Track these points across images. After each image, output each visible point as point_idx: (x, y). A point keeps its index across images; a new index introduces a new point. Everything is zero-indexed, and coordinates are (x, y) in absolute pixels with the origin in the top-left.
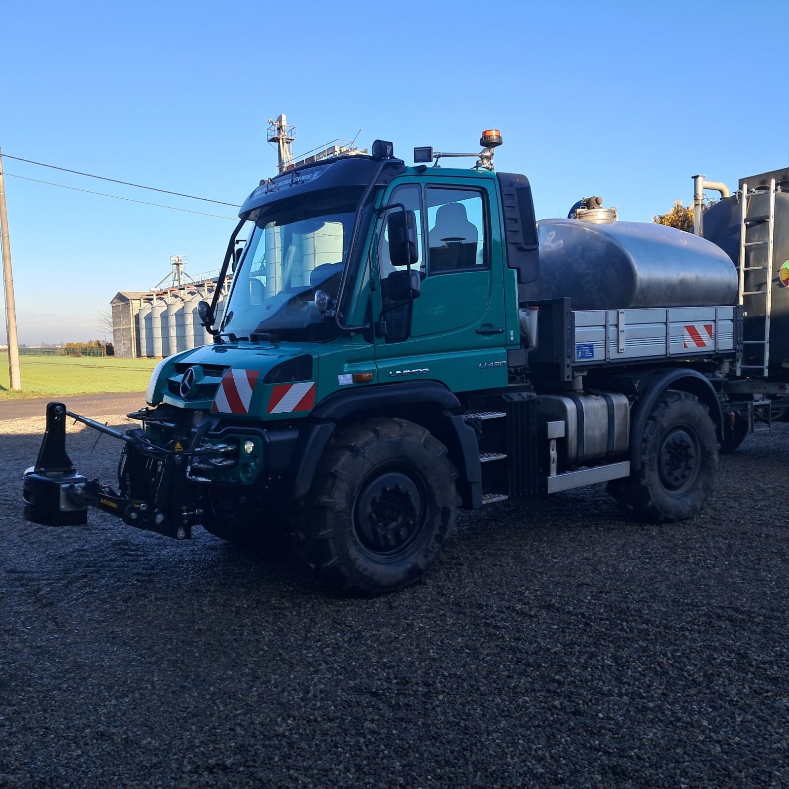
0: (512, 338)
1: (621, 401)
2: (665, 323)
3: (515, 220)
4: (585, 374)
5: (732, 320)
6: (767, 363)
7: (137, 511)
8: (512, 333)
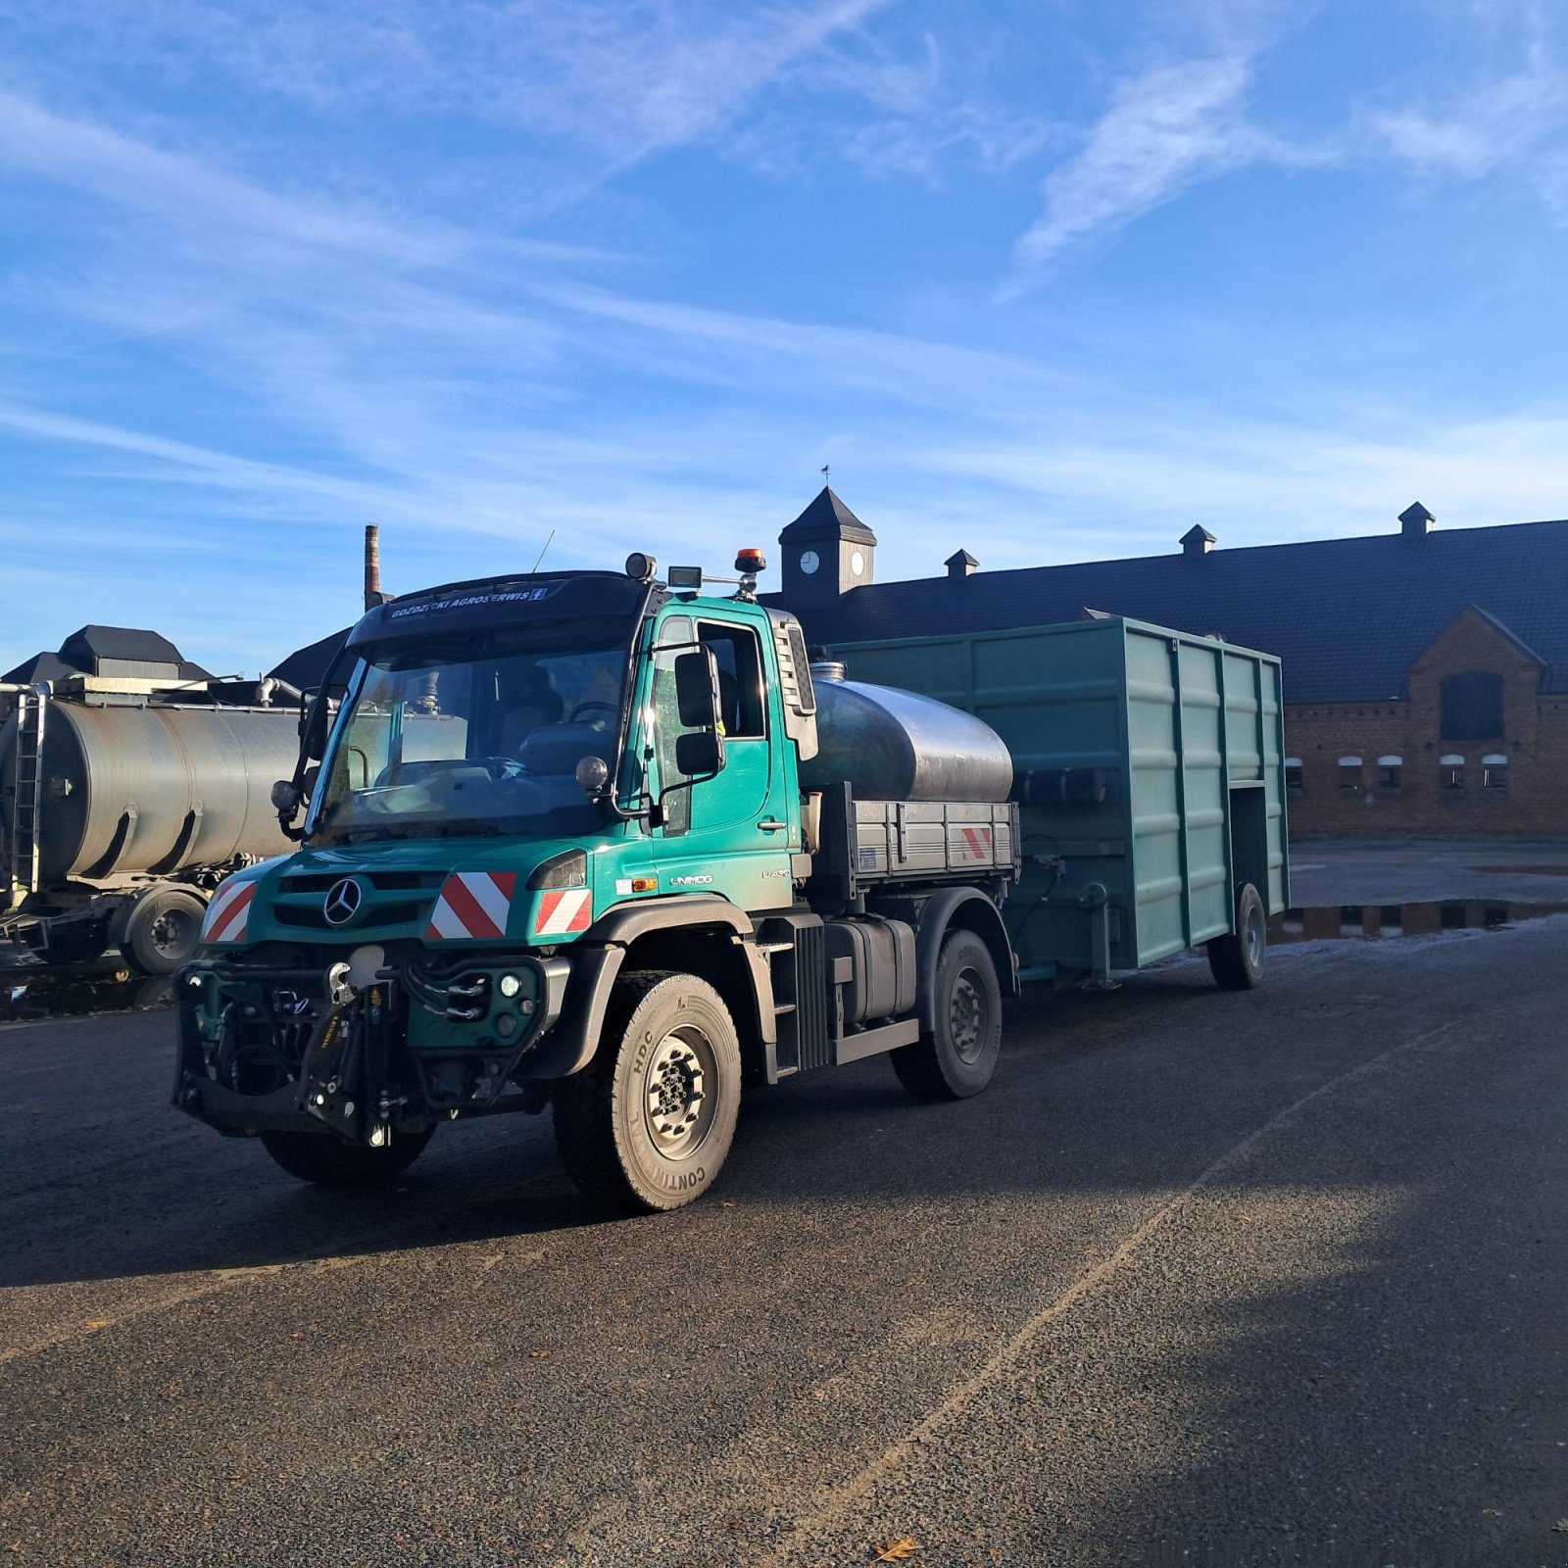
5: (1008, 824)
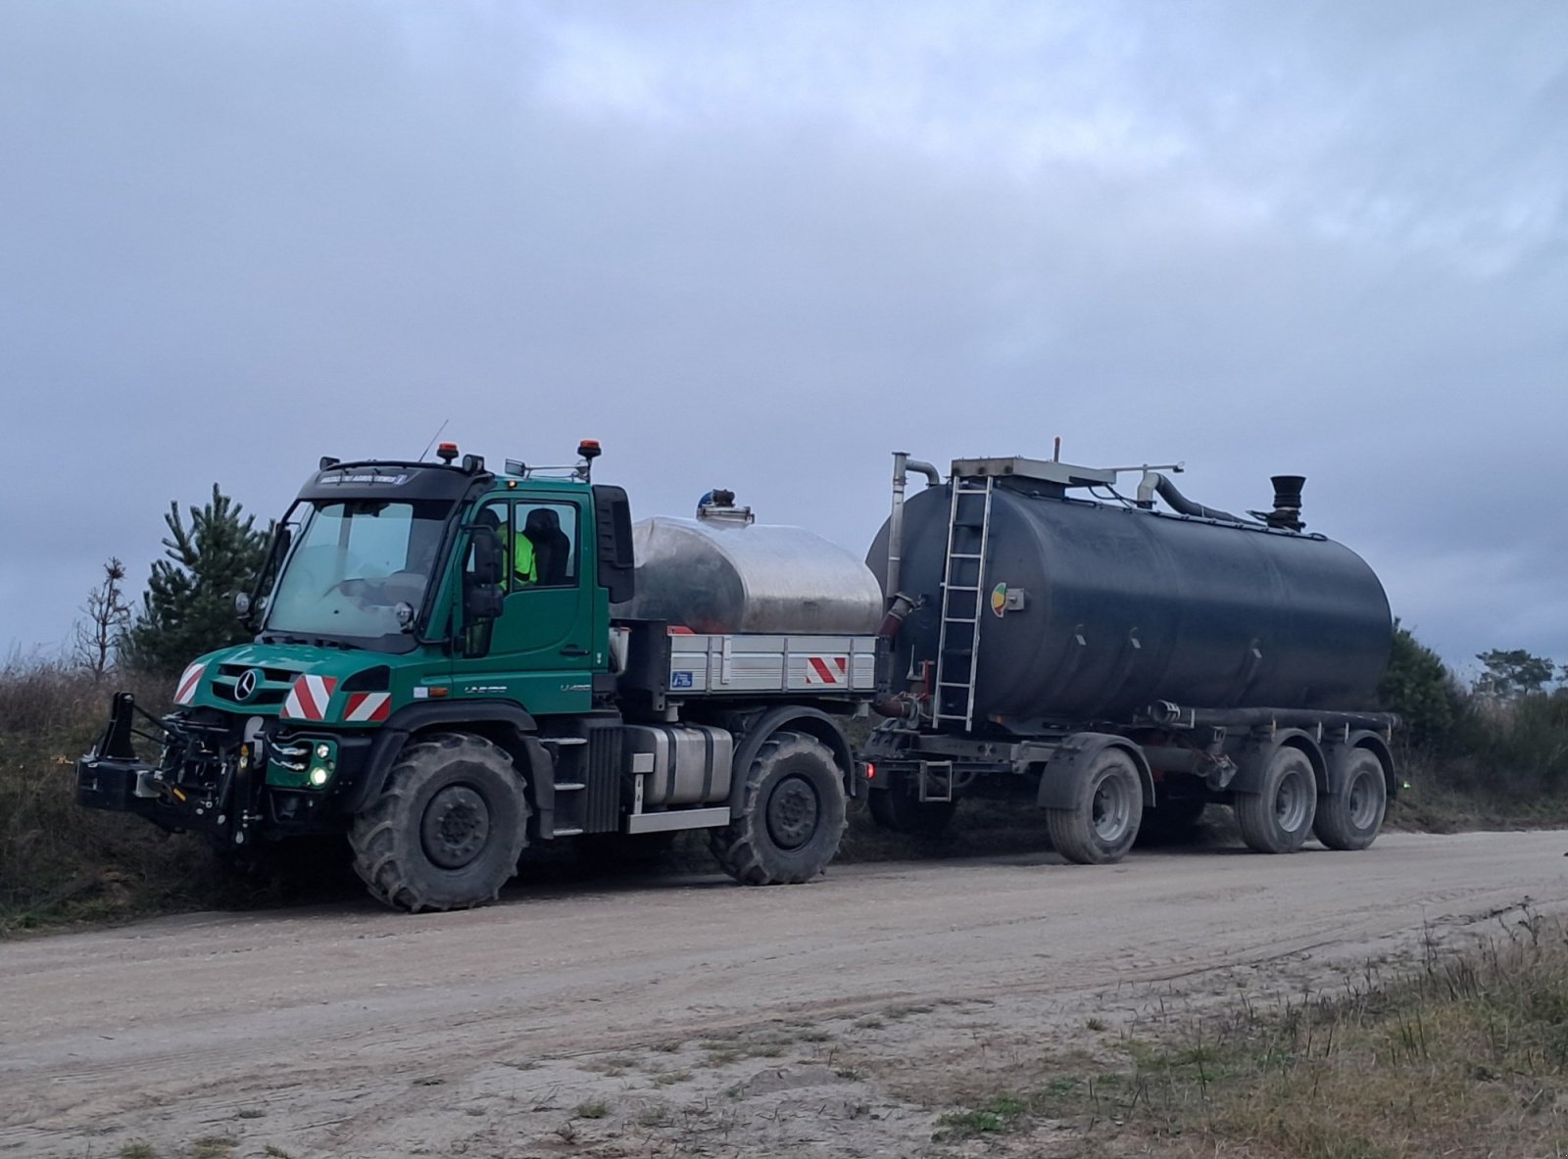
0: (599, 661)
1: (722, 737)
2: (783, 653)
3: (609, 537)
4: (681, 704)
6: (970, 714)
8: (599, 655)
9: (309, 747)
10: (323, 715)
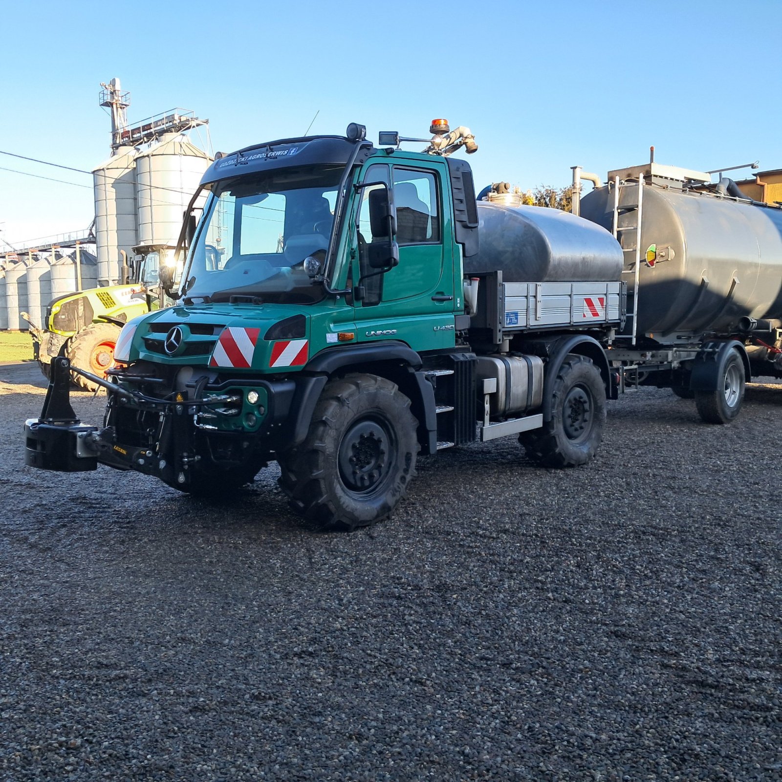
0: (458, 305)
1: (537, 362)
2: (570, 296)
3: (461, 201)
4: (511, 338)
5: (618, 294)
6: (635, 334)
7: (144, 457)
8: (458, 301)
9: (242, 395)
10: (250, 365)
